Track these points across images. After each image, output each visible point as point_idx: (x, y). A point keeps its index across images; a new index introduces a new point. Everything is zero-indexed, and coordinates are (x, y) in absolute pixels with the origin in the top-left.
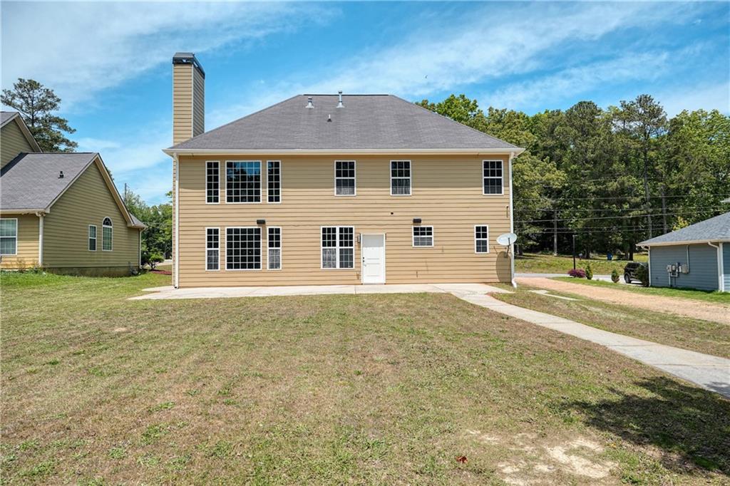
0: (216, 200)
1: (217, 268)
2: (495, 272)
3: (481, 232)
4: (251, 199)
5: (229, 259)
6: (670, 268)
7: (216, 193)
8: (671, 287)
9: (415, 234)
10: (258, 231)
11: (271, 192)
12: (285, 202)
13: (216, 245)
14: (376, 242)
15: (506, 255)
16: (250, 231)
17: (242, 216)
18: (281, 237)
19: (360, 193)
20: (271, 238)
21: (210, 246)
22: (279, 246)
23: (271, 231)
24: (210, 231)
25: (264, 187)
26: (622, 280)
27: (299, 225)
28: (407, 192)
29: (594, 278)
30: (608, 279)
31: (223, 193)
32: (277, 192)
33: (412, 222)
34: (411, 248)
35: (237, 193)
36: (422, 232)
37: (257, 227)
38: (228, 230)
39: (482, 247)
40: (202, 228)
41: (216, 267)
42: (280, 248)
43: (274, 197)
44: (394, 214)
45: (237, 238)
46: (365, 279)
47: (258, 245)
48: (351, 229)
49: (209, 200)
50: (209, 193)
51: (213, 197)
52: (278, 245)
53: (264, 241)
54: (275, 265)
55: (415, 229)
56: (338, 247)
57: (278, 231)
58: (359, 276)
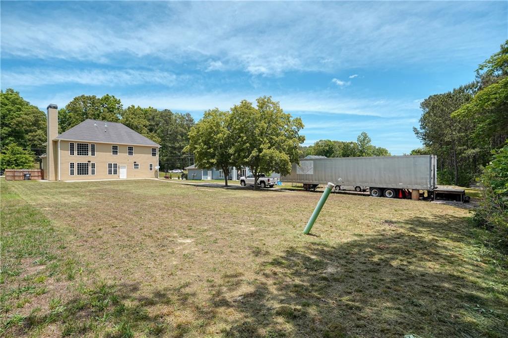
2: (154, 175)
3: (151, 165)
4: (85, 155)
5: (78, 172)
6: (193, 175)
8: (193, 179)
9: (134, 166)
10: (88, 164)
12: (96, 156)
13: (73, 168)
14: (124, 167)
15: (157, 171)
16: (85, 164)
17: (83, 159)
18: (95, 166)
19: (119, 154)
20: (92, 166)
21: (71, 168)
23: (92, 164)
24: (71, 164)
25: (90, 151)
26: (181, 179)
27: (101, 163)
28: (132, 155)
29: (172, 179)
30: (177, 179)
31: (76, 152)
33: (134, 163)
34: (133, 169)
35: (81, 152)
36: (136, 165)
38: (78, 163)
39: (151, 169)
40: (68, 163)
41: (73, 174)
43: (93, 154)
44: (129, 160)
45: (81, 166)
46: (121, 177)
47: (88, 168)
48: (117, 164)
51: (72, 153)
52: (94, 168)
53: (90, 167)
54: (93, 173)
56: (113, 169)
57: (94, 164)
58: (119, 176)
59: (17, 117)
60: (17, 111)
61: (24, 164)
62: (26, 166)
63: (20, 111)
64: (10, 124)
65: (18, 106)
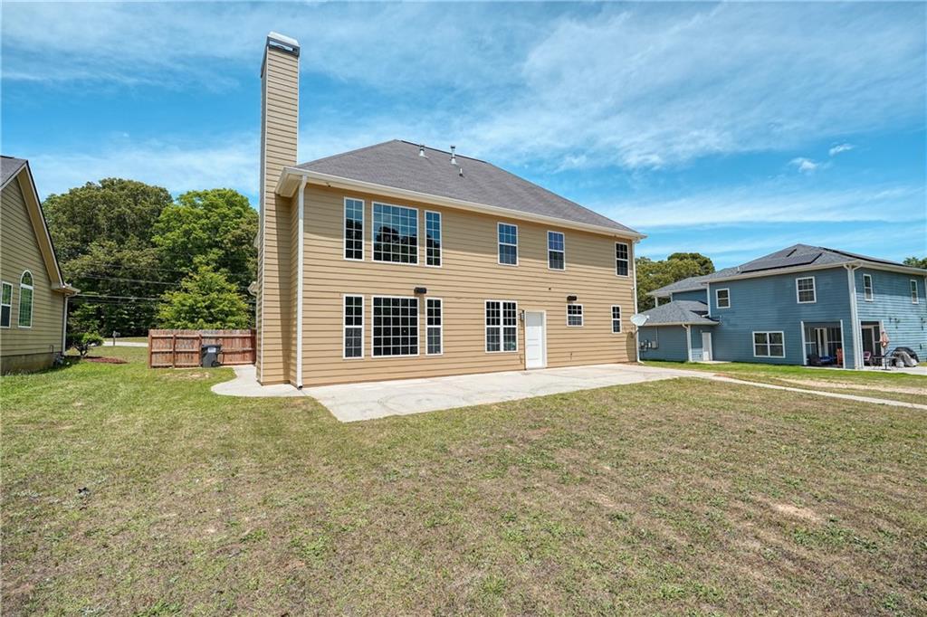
0: (359, 255)
1: (360, 355)
2: (625, 352)
4: (405, 260)
5: (377, 342)
7: (359, 245)
9: (570, 312)
10: (414, 302)
11: (429, 253)
12: (447, 267)
13: (359, 321)
14: (538, 319)
15: (632, 335)
16: (405, 302)
17: (395, 281)
18: (442, 312)
19: (522, 264)
20: (430, 312)
21: (349, 321)
22: (439, 324)
23: (430, 302)
24: (349, 300)
25: (422, 245)
27: (461, 298)
28: (562, 267)
31: (368, 246)
32: (438, 254)
33: (566, 300)
34: (565, 327)
35: (387, 249)
36: (574, 311)
37: (413, 298)
38: (375, 299)
40: (337, 295)
41: (358, 353)
42: (441, 326)
43: (434, 259)
44: (553, 290)
45: (386, 312)
46: (527, 364)
47: (414, 321)
48: (514, 304)
49: (349, 254)
50: (349, 244)
51: (354, 251)
52: (438, 322)
53: (422, 316)
54: (434, 346)
55: (569, 307)
56: (501, 326)
57: (438, 303)
58: (522, 360)
59: (234, 228)
60: (236, 218)
61: (227, 316)
62: (230, 322)
63: (239, 218)
64: (222, 242)
65: (236, 208)
